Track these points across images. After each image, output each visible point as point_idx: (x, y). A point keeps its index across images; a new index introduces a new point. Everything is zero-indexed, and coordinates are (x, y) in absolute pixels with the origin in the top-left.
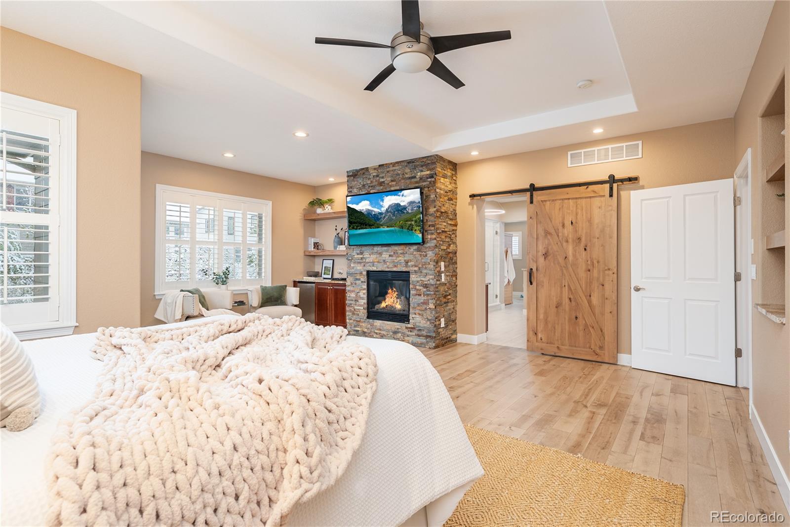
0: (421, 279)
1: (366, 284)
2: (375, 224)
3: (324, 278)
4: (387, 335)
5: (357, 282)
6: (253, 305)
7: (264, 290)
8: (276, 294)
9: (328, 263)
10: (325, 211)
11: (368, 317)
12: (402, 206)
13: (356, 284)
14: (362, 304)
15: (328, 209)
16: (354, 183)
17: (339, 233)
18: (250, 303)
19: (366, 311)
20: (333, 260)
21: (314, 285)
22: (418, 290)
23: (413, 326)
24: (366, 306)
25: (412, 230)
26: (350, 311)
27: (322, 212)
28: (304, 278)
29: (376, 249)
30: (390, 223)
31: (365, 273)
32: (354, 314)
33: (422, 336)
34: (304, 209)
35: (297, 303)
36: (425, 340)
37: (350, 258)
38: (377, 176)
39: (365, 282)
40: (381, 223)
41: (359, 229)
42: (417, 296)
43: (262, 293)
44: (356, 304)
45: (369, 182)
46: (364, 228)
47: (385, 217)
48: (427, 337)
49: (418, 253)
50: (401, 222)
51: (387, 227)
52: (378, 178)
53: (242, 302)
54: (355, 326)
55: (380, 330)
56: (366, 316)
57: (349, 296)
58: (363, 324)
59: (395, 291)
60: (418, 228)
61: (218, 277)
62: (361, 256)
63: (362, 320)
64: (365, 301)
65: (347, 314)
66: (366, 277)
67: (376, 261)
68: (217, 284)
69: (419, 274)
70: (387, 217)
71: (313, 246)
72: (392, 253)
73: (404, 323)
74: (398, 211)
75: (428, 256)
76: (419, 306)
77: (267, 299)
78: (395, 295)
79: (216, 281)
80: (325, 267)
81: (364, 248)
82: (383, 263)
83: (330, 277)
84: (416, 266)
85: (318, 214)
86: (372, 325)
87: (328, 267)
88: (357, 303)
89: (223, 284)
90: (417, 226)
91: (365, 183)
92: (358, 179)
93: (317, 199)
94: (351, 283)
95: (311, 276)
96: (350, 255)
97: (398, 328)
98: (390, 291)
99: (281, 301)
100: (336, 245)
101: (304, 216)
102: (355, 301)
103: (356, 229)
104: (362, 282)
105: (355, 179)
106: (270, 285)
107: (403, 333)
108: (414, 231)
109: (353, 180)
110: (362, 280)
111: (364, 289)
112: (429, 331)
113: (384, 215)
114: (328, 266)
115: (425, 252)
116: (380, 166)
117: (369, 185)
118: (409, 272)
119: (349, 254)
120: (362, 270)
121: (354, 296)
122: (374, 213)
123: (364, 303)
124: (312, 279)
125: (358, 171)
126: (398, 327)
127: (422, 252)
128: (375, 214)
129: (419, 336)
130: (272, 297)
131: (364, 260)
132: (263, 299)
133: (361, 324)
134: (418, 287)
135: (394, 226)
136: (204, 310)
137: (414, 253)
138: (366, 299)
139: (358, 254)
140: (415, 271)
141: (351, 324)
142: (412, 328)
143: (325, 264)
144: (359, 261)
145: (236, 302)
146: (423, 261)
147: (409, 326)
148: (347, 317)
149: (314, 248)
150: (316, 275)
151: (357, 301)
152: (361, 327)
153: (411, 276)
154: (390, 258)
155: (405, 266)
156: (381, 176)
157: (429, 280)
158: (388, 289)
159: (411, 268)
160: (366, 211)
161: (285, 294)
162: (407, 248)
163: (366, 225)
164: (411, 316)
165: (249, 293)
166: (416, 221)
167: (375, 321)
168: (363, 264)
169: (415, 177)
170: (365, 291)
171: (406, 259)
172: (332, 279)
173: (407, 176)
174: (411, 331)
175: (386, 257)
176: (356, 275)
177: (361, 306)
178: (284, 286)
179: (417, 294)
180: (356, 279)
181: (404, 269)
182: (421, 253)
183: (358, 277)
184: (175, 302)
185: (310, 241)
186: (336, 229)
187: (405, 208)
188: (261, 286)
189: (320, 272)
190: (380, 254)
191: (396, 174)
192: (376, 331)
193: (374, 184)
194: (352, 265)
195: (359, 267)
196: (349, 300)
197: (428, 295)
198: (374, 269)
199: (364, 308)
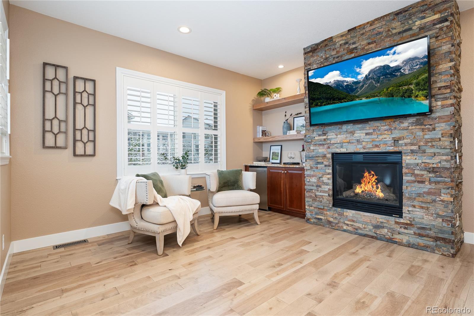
0: (424, 161)
1: (331, 168)
2: (347, 96)
3: (273, 163)
4: (364, 228)
5: (318, 166)
6: (211, 190)
7: (221, 174)
8: (232, 179)
9: (276, 149)
10: (273, 99)
11: (334, 205)
12: (392, 68)
13: (317, 168)
14: (327, 190)
15: (276, 97)
16: (312, 59)
17: (287, 119)
18: (208, 187)
19: (331, 198)
20: (281, 146)
21: (266, 169)
22: (418, 175)
23: (409, 222)
24: (331, 193)
25: (410, 97)
26: (310, 197)
27: (271, 100)
28: (254, 162)
29: (345, 127)
30: (372, 92)
31: (329, 156)
32: (314, 200)
33: (427, 236)
34: (253, 100)
35: (254, 187)
36: (432, 243)
37: (310, 141)
38: (346, 43)
39: (329, 166)
40: (357, 94)
41: (325, 105)
42: (416, 183)
43: (219, 178)
44: (318, 190)
45: (334, 53)
46: (332, 104)
47: (363, 86)
48: (436, 239)
49: (418, 127)
50: (390, 89)
51: (367, 98)
52: (347, 46)
53: (201, 186)
54: (316, 214)
55: (353, 221)
56: (332, 203)
57: (308, 180)
58: (328, 213)
59: (373, 175)
60: (421, 92)
61: (177, 161)
62: (325, 137)
63: (326, 208)
64: (331, 187)
65: (307, 199)
66: (331, 161)
67: (345, 141)
68: (177, 168)
69: (420, 155)
70: (365, 86)
71: (261, 134)
72: (371, 131)
73: (392, 216)
74: (385, 75)
75: (437, 129)
76: (420, 196)
77: (224, 183)
78: (374, 179)
79: (176, 165)
80: (273, 153)
81: (327, 128)
82: (356, 144)
83: (278, 161)
84: (412, 144)
85: (267, 103)
86: (341, 215)
87: (276, 153)
88: (320, 189)
89: (182, 169)
90: (420, 90)
91: (328, 56)
92: (319, 54)
93: (265, 89)
94: (311, 167)
95: (260, 161)
96: (309, 137)
97: (382, 222)
98: (366, 174)
99: (238, 185)
100: (285, 130)
101: (253, 106)
102: (317, 186)
103: (321, 106)
104: (326, 166)
105: (314, 54)
106: (225, 170)
107: (390, 229)
108: (413, 98)
109: (312, 56)
110: (326, 163)
111: (329, 174)
112: (442, 231)
113: (361, 84)
114: (276, 151)
115: (431, 125)
116: (349, 31)
117: (334, 56)
118: (400, 153)
119: (307, 136)
120: (325, 153)
121: (316, 181)
122: (345, 84)
123: (329, 189)
124: (262, 164)
125: (317, 45)
126: (381, 220)
127: (425, 125)
128: (347, 85)
129: (420, 235)
130: (229, 181)
131: (329, 142)
132: (220, 183)
133: (325, 212)
134: (416, 172)
135: (377, 96)
136: (159, 197)
137: (410, 128)
138: (331, 184)
139: (319, 135)
140: (411, 150)
141: (311, 211)
142: (407, 224)
143: (273, 150)
144: (321, 143)
145: (194, 187)
146: (426, 137)
147: (402, 220)
148: (306, 204)
149: (262, 135)
150: (265, 160)
151: (320, 187)
152: (325, 215)
153: (404, 157)
154: (368, 137)
155: (393, 144)
156: (352, 41)
157: (440, 162)
158: (365, 173)
159: (405, 148)
160: (335, 83)
161: (242, 178)
162: (396, 123)
163: (334, 100)
164: (405, 209)
165: (207, 177)
166: (417, 84)
167: (345, 210)
168: (326, 146)
169: (410, 29)
170: (330, 176)
171: (394, 136)
172: (280, 163)
173: (394, 31)
174: (405, 228)
175: (360, 136)
176: (317, 158)
177: (324, 192)
178: (239, 170)
179: (415, 181)
180: (318, 163)
181: (391, 149)
182: (423, 127)
183: (319, 161)
184: (128, 188)
185: (258, 129)
186: (285, 116)
187: (397, 69)
188: (218, 170)
189: (269, 157)
190: (353, 133)
191: (377, 34)
192: (347, 222)
193: (341, 54)
194: (312, 148)
195: (322, 150)
196: (308, 185)
197: (437, 183)
198: (343, 150)
199: (329, 195)
